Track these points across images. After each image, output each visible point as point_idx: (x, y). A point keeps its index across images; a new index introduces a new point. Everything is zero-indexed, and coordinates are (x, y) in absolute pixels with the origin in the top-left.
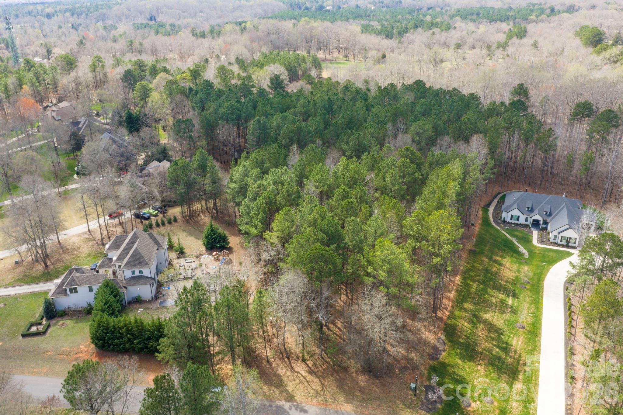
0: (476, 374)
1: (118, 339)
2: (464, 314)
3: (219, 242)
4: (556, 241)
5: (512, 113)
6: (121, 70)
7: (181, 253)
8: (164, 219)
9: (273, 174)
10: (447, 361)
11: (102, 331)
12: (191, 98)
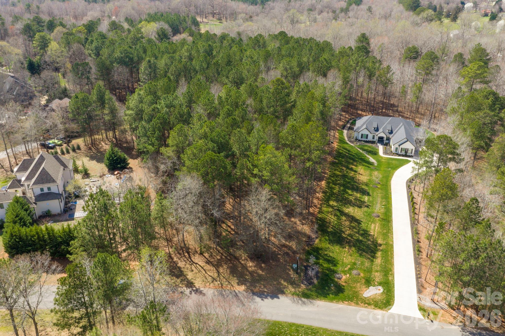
0: (345, 254)
1: (30, 246)
2: (330, 209)
3: (119, 163)
4: (397, 152)
5: (358, 54)
6: (19, 26)
7: (86, 175)
8: (69, 148)
9: (165, 99)
10: (320, 246)
11: (15, 240)
12: (87, 46)
